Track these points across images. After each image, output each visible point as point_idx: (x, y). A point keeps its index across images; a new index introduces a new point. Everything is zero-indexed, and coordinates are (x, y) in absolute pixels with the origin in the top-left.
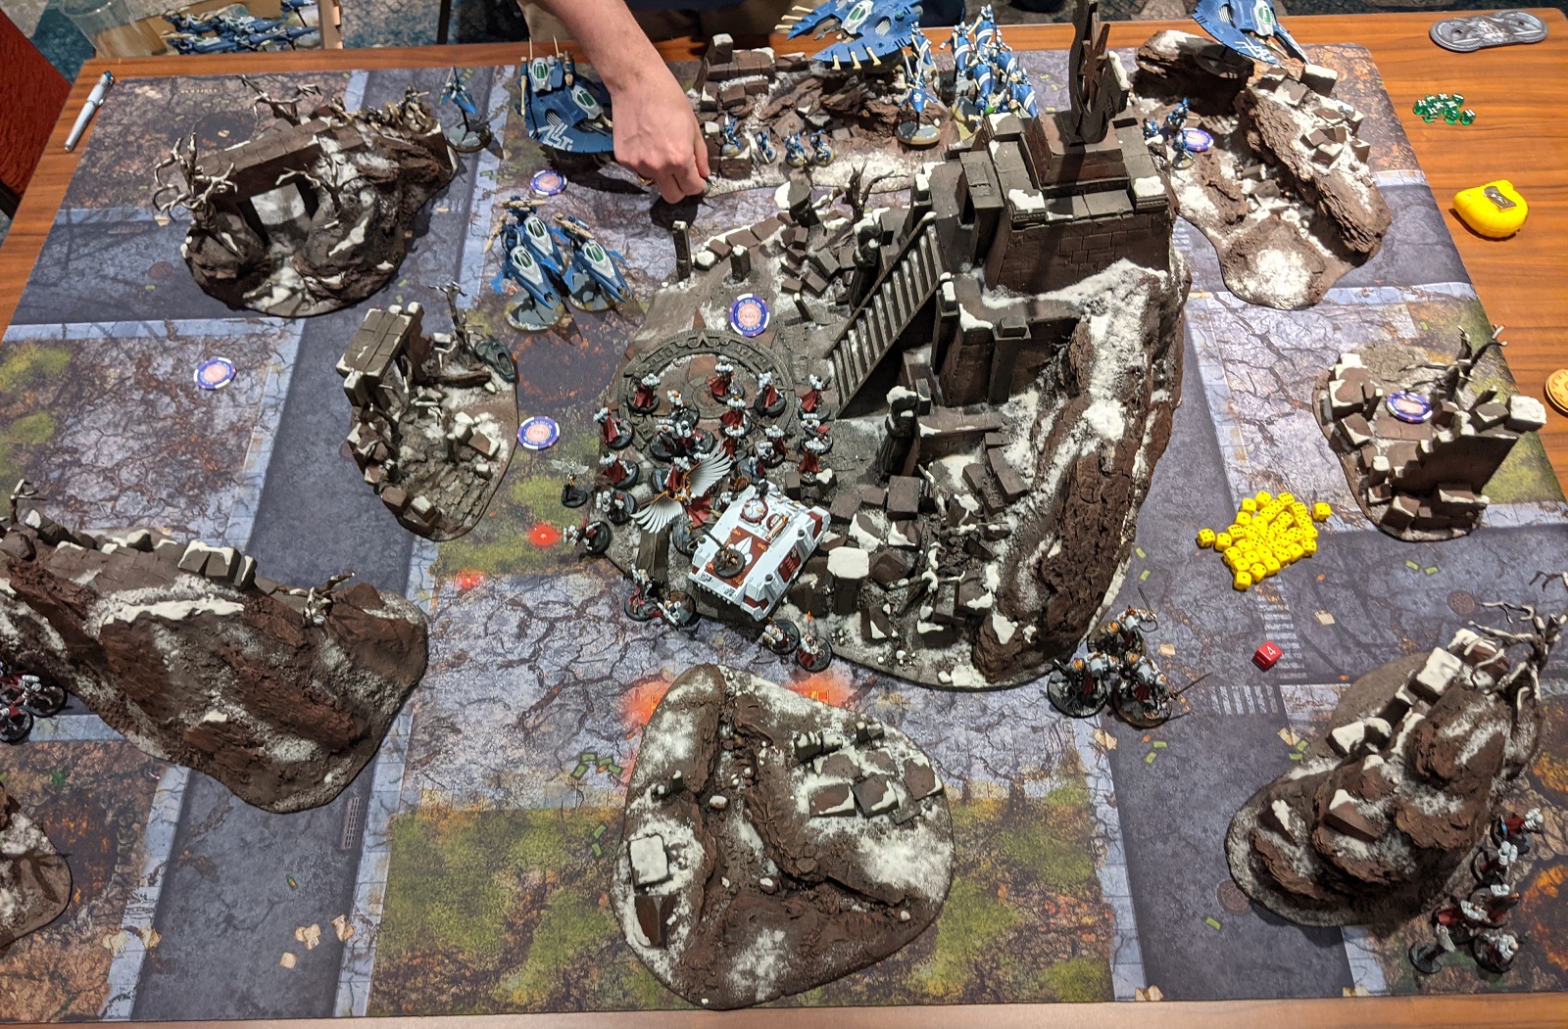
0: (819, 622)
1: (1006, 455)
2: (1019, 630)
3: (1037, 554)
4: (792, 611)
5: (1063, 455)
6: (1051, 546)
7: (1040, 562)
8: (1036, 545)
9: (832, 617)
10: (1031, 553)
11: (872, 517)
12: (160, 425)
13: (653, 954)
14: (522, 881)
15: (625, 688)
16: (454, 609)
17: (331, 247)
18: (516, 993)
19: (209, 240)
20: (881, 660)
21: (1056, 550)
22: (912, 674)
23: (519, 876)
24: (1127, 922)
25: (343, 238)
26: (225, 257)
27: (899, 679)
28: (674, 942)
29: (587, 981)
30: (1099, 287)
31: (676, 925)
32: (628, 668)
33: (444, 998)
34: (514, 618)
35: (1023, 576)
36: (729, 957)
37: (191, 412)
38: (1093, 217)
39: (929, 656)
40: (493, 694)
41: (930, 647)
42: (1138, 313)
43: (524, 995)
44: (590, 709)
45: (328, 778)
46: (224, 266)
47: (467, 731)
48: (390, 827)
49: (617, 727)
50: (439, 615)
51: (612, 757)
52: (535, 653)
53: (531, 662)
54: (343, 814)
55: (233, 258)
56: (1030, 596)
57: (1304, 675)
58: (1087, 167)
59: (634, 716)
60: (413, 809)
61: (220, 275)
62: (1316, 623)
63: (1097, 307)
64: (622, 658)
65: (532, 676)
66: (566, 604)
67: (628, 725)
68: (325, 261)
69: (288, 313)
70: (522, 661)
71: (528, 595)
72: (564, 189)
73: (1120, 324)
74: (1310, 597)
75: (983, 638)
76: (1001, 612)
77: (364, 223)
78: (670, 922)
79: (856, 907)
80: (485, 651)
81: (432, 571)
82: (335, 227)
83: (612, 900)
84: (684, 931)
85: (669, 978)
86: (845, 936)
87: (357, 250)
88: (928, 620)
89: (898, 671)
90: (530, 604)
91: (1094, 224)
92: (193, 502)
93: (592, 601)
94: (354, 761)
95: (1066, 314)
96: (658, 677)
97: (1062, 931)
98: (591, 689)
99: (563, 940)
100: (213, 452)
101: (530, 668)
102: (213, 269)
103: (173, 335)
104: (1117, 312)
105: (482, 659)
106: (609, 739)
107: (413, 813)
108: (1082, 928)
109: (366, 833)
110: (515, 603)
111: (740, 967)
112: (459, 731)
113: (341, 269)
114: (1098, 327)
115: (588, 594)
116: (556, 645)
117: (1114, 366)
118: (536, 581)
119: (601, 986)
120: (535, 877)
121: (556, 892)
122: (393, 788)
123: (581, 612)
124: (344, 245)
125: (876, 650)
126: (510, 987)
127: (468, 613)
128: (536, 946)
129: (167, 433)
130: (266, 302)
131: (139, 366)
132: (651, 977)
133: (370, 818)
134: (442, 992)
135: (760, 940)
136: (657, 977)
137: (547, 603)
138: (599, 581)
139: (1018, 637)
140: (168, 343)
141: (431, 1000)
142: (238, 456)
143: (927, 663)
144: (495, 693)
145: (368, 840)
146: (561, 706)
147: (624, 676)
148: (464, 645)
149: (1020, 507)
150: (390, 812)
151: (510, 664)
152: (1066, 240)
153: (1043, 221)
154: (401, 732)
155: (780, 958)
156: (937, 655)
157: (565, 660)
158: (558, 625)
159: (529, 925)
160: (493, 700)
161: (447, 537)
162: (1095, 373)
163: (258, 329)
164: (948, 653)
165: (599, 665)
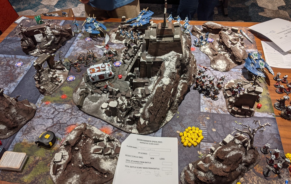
0: (109, 117)
1: (148, 87)
2: (145, 122)
4: (105, 115)
5: (157, 87)
6: (151, 104)
7: (149, 107)
8: (149, 104)
9: (112, 117)
11: (123, 98)
12: (6, 72)
13: (53, 176)
14: (35, 158)
15: (68, 126)
16: (43, 107)
17: (44, 45)
18: (25, 180)
19: (24, 41)
20: (119, 126)
21: (152, 105)
22: (124, 129)
23: (35, 157)
25: (47, 43)
26: (26, 45)
27: (122, 130)
28: (58, 174)
29: (39, 180)
30: (168, 56)
31: (59, 171)
32: (70, 122)
33: (12, 178)
34: (53, 110)
35: (146, 110)
36: (67, 179)
37: (12, 70)
38: (165, 41)
39: (129, 126)
40: (43, 124)
41: (129, 125)
42: (175, 61)
43: (27, 180)
44: (60, 129)
45: (7, 134)
46: (25, 46)
47: (36, 129)
48: (15, 145)
49: (64, 133)
50: (40, 108)
51: (61, 138)
52: (54, 117)
53: (52, 119)
54: (8, 141)
55: (27, 45)
56: (147, 115)
57: (206, 141)
58: (165, 32)
59: (68, 131)
60: (21, 142)
61: (24, 48)
62: (212, 131)
63: (167, 60)
64: (70, 120)
65: (52, 121)
66: (63, 109)
67: (66, 132)
68: (42, 47)
69: (35, 56)
70: (51, 118)
71: (57, 107)
72: (91, 40)
73: (171, 63)
74: (212, 125)
75: (138, 123)
76: (142, 118)
77: (51, 41)
78: (58, 170)
79: (97, 173)
80: (45, 116)
81: (42, 101)
82: (46, 41)
83: (50, 165)
84: (60, 172)
85: (55, 182)
86: (91, 178)
87: (49, 46)
88: (129, 118)
89: (122, 129)
90: (57, 108)
91: (166, 43)
92: (6, 84)
93: (68, 109)
94: (13, 132)
95: (161, 60)
96: (75, 124)
98: (62, 125)
99: (38, 171)
100: (13, 77)
101: (52, 120)
102: (23, 46)
103: (15, 58)
104: (171, 61)
105: (44, 117)
106: (61, 135)
107: (20, 143)
109: (11, 145)
110: (54, 108)
111: (69, 181)
112: (35, 129)
113: (45, 49)
114: (166, 63)
115: (68, 108)
116: (58, 116)
117: (169, 71)
118: (59, 104)
119: (42, 181)
120: (37, 158)
121: (40, 162)
122: (19, 138)
123: (65, 111)
124: (46, 44)
125: (119, 124)
126: (24, 178)
127: (45, 109)
128: (32, 172)
129: (7, 73)
130: (32, 54)
131: (7, 62)
132: (52, 181)
133: (13, 143)
134: (12, 177)
135: (74, 176)
136: (53, 181)
137: (60, 109)
138: (71, 106)
139: (145, 123)
140: (14, 59)
141: (9, 178)
142: (16, 78)
143: (128, 128)
144: (44, 123)
146: (55, 127)
147: (69, 123)
148: (42, 114)
149: (148, 97)
150: (16, 142)
151: (49, 119)
152: (161, 46)
153: (156, 41)
154: (24, 128)
155: (77, 181)
156: (130, 126)
157: (58, 119)
158: (60, 113)
159: (32, 167)
160: (43, 125)
161: (47, 95)
162: (165, 72)
163: (29, 58)
164: (132, 126)
165: (65, 121)
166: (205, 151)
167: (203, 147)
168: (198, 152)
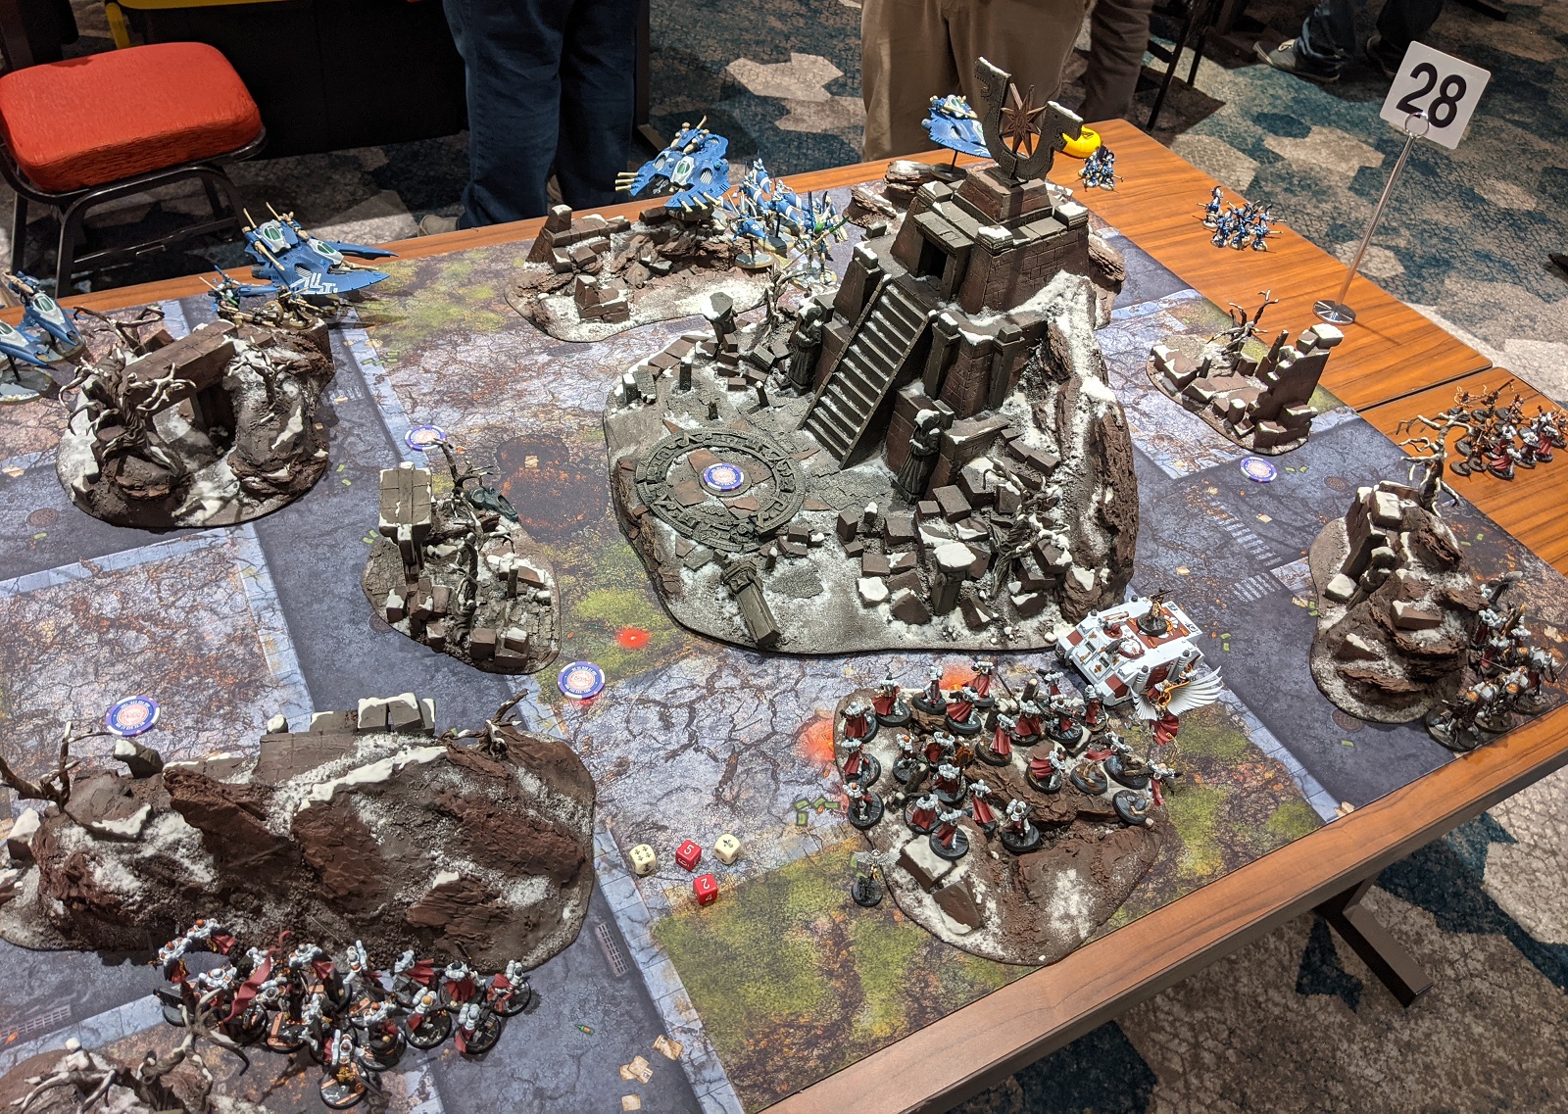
0: (926, 628)
1: (1024, 443)
2: (1097, 576)
3: (1093, 506)
4: (899, 626)
5: (1080, 423)
6: (1103, 494)
7: (1099, 510)
8: (1089, 499)
9: (935, 619)
10: (1087, 508)
11: (934, 525)
12: (139, 659)
13: (975, 939)
14: (814, 932)
15: (795, 736)
16: (587, 726)
17: (273, 440)
18: (876, 1028)
19: (130, 459)
20: (994, 640)
21: (1109, 496)
22: (1023, 644)
23: (807, 928)
24: (1294, 765)
25: (282, 429)
26: (155, 473)
27: (1014, 652)
28: (989, 919)
29: (931, 989)
30: (1051, 295)
31: (983, 901)
32: (786, 720)
33: (812, 1064)
34: (652, 714)
35: (1088, 527)
36: (1042, 910)
37: (171, 637)
39: (1029, 626)
40: (676, 784)
41: (1025, 618)
42: (1085, 308)
43: (884, 1026)
44: (775, 764)
45: (566, 914)
46: (155, 483)
47: (673, 824)
48: (654, 937)
49: (810, 770)
50: (576, 735)
51: (822, 796)
52: (692, 736)
53: (693, 743)
54: (598, 944)
55: (164, 472)
56: (1098, 543)
57: (1279, 559)
58: (1026, 201)
59: (818, 756)
60: (666, 911)
61: (152, 493)
62: (1261, 523)
63: (1054, 310)
64: (775, 713)
65: (703, 756)
66: (693, 687)
67: (818, 767)
68: (269, 456)
70: (685, 747)
71: (651, 691)
73: (1076, 318)
74: (1245, 508)
75: (1071, 593)
76: (1077, 564)
77: (299, 412)
78: (979, 901)
79: (1108, 832)
80: (643, 751)
81: (543, 700)
82: (272, 419)
83: (907, 912)
84: (992, 905)
85: (1001, 953)
86: (1120, 854)
87: (299, 438)
88: (1020, 593)
89: (1011, 645)
90: (658, 698)
93: (715, 676)
94: (582, 889)
95: (1038, 319)
96: (816, 718)
97: (1257, 790)
98: (764, 747)
99: (886, 964)
100: (223, 668)
101: (696, 750)
102: (141, 488)
104: (1071, 310)
105: (645, 758)
106: (809, 782)
107: (668, 914)
108: (1268, 782)
109: (633, 952)
110: (643, 701)
111: (1056, 915)
112: (664, 828)
113: (286, 461)
114: (1063, 323)
115: (708, 672)
116: (707, 722)
117: (1084, 350)
118: (652, 677)
119: (945, 987)
120: (823, 922)
121: (852, 927)
122: (633, 900)
123: (710, 689)
124: (285, 436)
125: (984, 635)
126: (866, 1025)
127: (603, 725)
128: (865, 980)
129: (155, 664)
130: (198, 517)
131: (75, 611)
132: (984, 961)
133: (628, 937)
134: (806, 1059)
135: (1059, 884)
136: (988, 958)
137: (674, 692)
138: (710, 658)
139: (1098, 583)
141: (801, 1071)
142: (256, 663)
143: (1030, 632)
144: (677, 782)
145: (640, 958)
146: (747, 771)
147: (789, 728)
148: (618, 753)
149: (1058, 476)
150: (645, 923)
151: (674, 754)
152: (1027, 259)
153: (1010, 246)
154: (607, 849)
155: (1083, 892)
156: (1034, 623)
157: (724, 732)
158: (697, 706)
159: (846, 965)
160: (679, 789)
161: (541, 666)
162: (1075, 359)
163: (202, 543)
164: (1043, 618)
165: (758, 726)
166: (1307, 589)
167: (1291, 581)
168: (1295, 601)
